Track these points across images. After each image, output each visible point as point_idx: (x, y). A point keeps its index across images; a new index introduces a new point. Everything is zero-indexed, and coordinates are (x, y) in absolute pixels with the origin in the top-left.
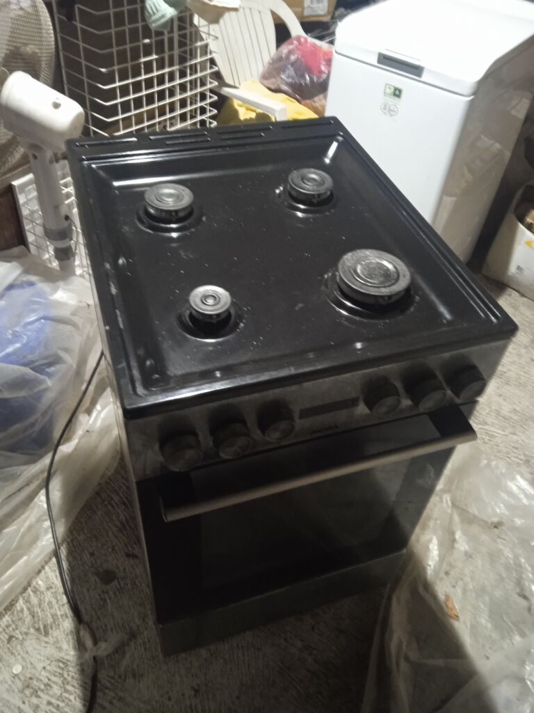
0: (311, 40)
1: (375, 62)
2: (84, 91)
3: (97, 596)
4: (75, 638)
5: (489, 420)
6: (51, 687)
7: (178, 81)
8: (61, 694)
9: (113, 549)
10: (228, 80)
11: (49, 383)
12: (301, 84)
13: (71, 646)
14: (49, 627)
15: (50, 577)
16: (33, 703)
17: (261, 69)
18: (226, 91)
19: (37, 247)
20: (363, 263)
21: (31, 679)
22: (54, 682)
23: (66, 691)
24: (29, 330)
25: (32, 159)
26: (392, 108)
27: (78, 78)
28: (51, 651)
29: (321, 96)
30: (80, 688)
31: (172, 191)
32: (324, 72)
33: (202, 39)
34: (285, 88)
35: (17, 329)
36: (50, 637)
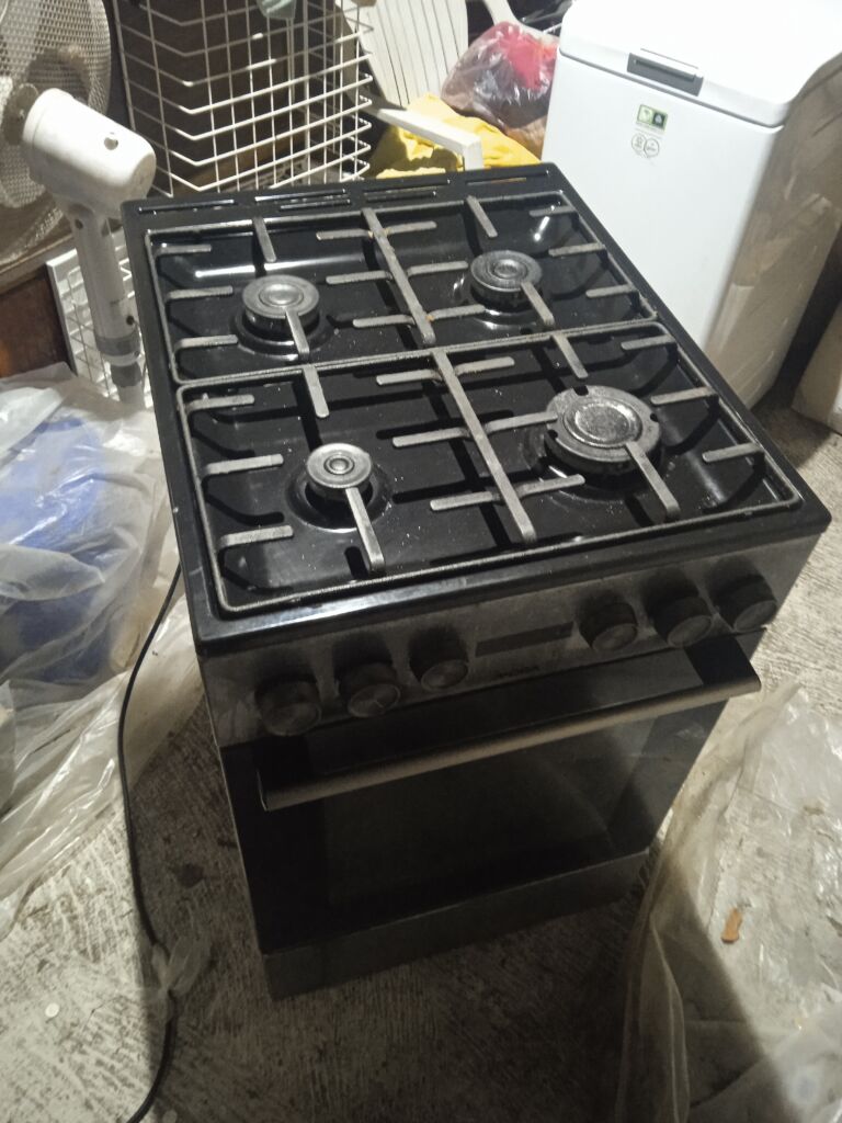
0: (524, 29)
1: (623, 69)
2: (159, 117)
3: (174, 904)
4: (139, 965)
5: (793, 645)
6: (102, 1038)
7: (308, 101)
8: (118, 1050)
9: (199, 833)
10: (391, 97)
11: (102, 577)
12: (506, 102)
13: (134, 978)
14: (100, 949)
15: (103, 874)
16: (75, 1062)
17: (443, 77)
18: (385, 114)
19: (87, 362)
20: (585, 408)
21: (73, 1025)
22: (106, 1032)
23: (125, 1045)
24: (71, 496)
25: (74, 228)
26: (649, 144)
27: (149, 96)
28: (101, 984)
29: (539, 122)
30: (146, 1042)
31: (286, 288)
32: (544, 85)
33: (348, 31)
34: (480, 108)
35: (53, 493)
36: (102, 964)
